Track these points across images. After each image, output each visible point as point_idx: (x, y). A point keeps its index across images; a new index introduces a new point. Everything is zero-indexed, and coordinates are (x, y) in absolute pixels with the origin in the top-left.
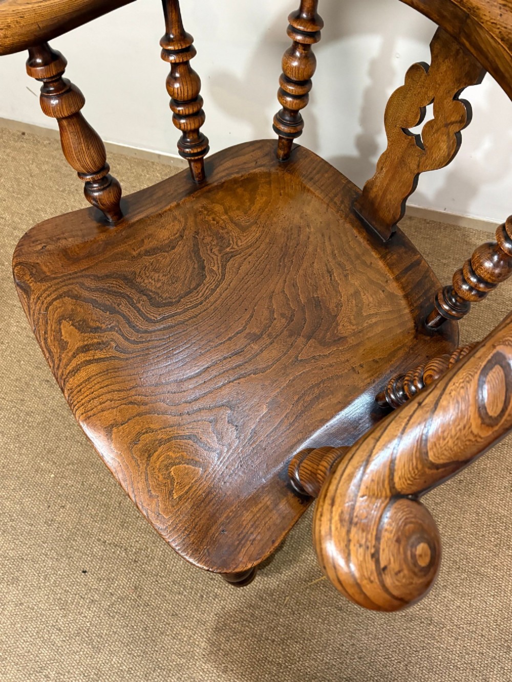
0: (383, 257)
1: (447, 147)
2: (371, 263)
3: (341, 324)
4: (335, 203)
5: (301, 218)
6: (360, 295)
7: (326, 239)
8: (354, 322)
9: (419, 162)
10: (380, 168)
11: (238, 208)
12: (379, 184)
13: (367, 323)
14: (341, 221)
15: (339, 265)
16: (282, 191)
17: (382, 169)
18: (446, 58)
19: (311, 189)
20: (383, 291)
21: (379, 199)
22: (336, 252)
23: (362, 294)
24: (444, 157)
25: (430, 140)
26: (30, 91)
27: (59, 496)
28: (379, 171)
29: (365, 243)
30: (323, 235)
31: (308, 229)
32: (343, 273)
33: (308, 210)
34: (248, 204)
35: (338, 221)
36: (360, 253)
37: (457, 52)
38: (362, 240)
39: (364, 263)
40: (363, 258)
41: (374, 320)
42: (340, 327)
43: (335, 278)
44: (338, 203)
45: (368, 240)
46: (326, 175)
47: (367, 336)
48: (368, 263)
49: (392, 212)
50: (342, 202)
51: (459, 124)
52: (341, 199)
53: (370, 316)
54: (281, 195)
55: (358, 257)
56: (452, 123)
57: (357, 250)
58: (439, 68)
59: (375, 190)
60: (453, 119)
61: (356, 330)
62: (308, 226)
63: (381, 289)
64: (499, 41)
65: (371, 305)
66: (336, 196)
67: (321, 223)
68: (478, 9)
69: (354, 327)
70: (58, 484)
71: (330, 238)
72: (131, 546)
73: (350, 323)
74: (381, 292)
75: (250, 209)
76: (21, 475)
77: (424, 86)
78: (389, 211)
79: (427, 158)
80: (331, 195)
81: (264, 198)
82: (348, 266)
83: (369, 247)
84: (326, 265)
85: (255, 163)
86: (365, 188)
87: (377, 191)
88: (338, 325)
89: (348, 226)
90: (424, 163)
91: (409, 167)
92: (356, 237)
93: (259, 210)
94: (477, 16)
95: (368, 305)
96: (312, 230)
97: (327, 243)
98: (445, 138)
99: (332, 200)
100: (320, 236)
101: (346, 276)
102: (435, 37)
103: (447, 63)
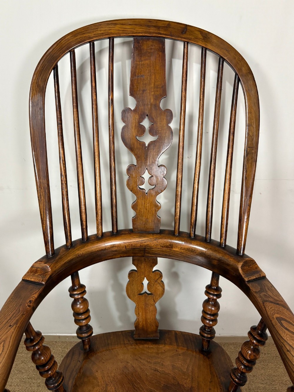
0: (165, 344)
1: (161, 287)
2: (164, 350)
3: (184, 383)
4: (127, 344)
5: (122, 362)
6: (175, 366)
7: (139, 359)
8: (186, 377)
9: (154, 300)
10: (137, 314)
11: (94, 388)
12: (141, 320)
13: (190, 372)
14: (137, 347)
15: (155, 364)
16: (103, 361)
17: (139, 314)
18: (142, 263)
19: (113, 348)
20: (180, 355)
21: (145, 325)
22: (149, 360)
23: (175, 365)
24: (162, 291)
25: (153, 290)
28: (138, 316)
29: (154, 345)
30: (137, 360)
31: (129, 364)
32: (160, 365)
33: (121, 357)
34: (95, 381)
35: (136, 348)
36: (157, 351)
37: (145, 259)
38: (152, 346)
39: (162, 353)
40: (160, 352)
41: (191, 369)
42: (185, 385)
43: (160, 370)
44: (128, 342)
45: (154, 344)
46: (112, 338)
47: (197, 377)
48: (163, 351)
49: (154, 325)
50: (129, 341)
51: (160, 278)
52: (127, 340)
53: (187, 369)
54: (104, 363)
55: (158, 353)
56: (158, 279)
57: (154, 351)
58: (140, 268)
60: (157, 278)
61: (191, 380)
62: (128, 363)
63: (178, 355)
64: (162, 248)
65: (183, 365)
66: (124, 341)
67: (131, 356)
68: (148, 244)
69: (189, 379)
71: (140, 358)
73: (186, 379)
74: (179, 356)
75: (98, 382)
77: (138, 276)
78: (153, 326)
79: (156, 296)
80: (122, 342)
81: (99, 371)
82: (159, 360)
83: (156, 346)
84: (151, 369)
85: (79, 362)
86: (136, 327)
87: (142, 323)
88: (183, 386)
89: (141, 346)
90: (156, 298)
91: (151, 304)
92: (149, 347)
93: (102, 378)
94: (149, 246)
95: (182, 366)
96: (131, 362)
97: (142, 361)
98: (158, 285)
99: (125, 344)
100: (136, 361)
101: (162, 364)
102: (133, 260)
103: (143, 264)
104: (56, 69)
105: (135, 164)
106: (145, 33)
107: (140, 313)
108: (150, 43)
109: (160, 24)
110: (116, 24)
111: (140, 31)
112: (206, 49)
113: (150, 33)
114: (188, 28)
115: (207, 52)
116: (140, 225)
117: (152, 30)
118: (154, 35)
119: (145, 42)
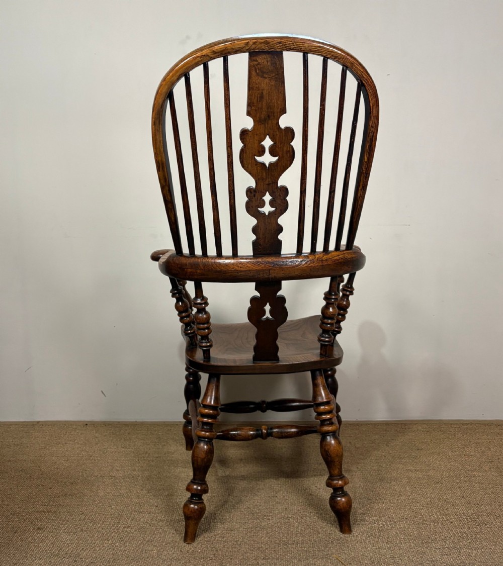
27: (164, 560)
70: (162, 555)
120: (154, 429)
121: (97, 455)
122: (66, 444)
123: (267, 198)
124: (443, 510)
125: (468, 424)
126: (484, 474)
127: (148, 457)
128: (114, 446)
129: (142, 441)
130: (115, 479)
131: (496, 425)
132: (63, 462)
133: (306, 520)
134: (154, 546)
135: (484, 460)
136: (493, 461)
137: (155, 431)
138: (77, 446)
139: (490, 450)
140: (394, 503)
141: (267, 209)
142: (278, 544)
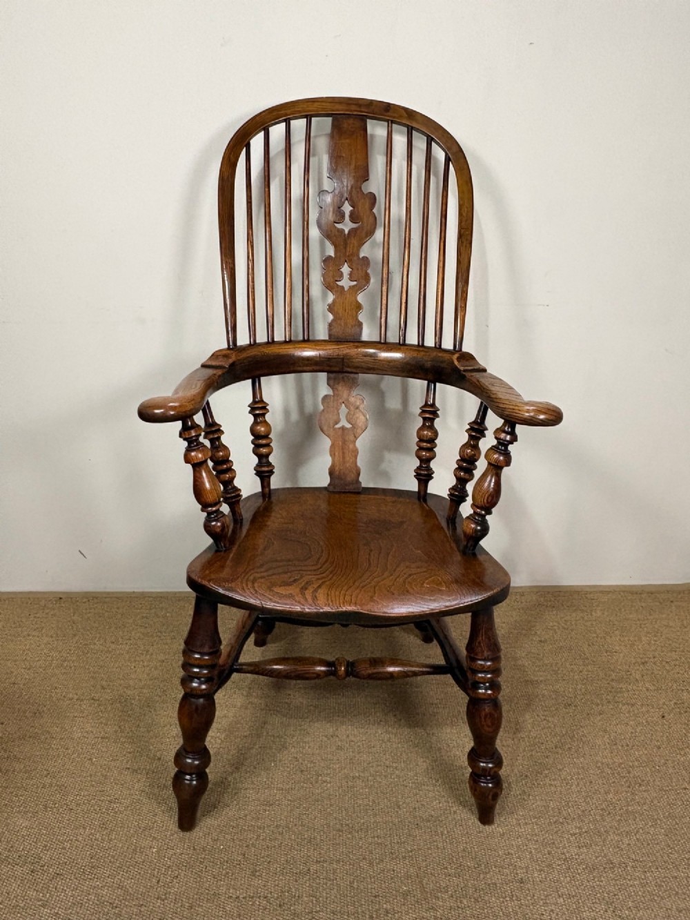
0: (369, 495)
1: (364, 417)
9: (354, 436)
10: (333, 453)
12: (337, 463)
17: (335, 454)
18: (338, 388)
21: (342, 471)
24: (365, 422)
26: (82, 554)
27: (168, 867)
28: (333, 457)
37: (343, 378)
56: (359, 406)
58: (336, 393)
59: (337, 468)
60: (358, 404)
64: (364, 358)
68: (347, 353)
70: (165, 857)
72: (271, 892)
76: (117, 860)
77: (334, 404)
79: (357, 429)
86: (330, 474)
87: (339, 468)
90: (357, 432)
91: (350, 440)
92: (347, 496)
94: (349, 356)
98: (360, 413)
102: (329, 379)
103: (340, 384)
104: (248, 146)
105: (333, 255)
106: (347, 110)
107: (337, 454)
108: (351, 121)
109: (360, 102)
110: (314, 102)
111: (340, 109)
112: (412, 128)
113: (351, 111)
114: (392, 106)
115: (414, 132)
116: (337, 331)
117: (353, 107)
118: (355, 113)
119: (345, 121)
120: (161, 605)
121: (74, 658)
122: (29, 635)
123: (346, 269)
124: (578, 758)
125: (608, 592)
126: (635, 687)
127: (149, 661)
128: (99, 640)
129: (142, 630)
130: (99, 705)
131: (648, 593)
132: (23, 671)
133: (380, 782)
134: (154, 838)
135: (634, 661)
136: (646, 662)
137: (162, 608)
138: (46, 640)
139: (640, 639)
140: (509, 746)
141: (345, 283)
142: (339, 830)
